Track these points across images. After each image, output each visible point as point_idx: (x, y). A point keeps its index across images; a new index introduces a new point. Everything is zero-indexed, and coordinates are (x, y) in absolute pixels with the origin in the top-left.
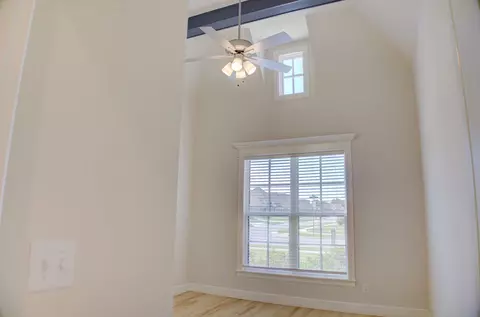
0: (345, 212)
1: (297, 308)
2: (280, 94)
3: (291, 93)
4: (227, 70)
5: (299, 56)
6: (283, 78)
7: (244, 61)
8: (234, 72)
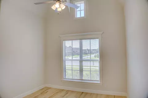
0: (99, 60)
1: (83, 93)
2: (76, 17)
3: (80, 17)
4: (54, 8)
5: (82, 3)
6: (77, 11)
7: (60, 4)
8: (57, 8)
